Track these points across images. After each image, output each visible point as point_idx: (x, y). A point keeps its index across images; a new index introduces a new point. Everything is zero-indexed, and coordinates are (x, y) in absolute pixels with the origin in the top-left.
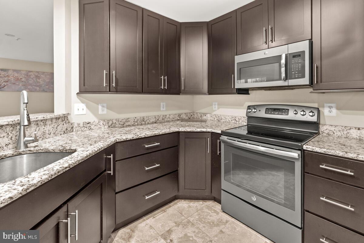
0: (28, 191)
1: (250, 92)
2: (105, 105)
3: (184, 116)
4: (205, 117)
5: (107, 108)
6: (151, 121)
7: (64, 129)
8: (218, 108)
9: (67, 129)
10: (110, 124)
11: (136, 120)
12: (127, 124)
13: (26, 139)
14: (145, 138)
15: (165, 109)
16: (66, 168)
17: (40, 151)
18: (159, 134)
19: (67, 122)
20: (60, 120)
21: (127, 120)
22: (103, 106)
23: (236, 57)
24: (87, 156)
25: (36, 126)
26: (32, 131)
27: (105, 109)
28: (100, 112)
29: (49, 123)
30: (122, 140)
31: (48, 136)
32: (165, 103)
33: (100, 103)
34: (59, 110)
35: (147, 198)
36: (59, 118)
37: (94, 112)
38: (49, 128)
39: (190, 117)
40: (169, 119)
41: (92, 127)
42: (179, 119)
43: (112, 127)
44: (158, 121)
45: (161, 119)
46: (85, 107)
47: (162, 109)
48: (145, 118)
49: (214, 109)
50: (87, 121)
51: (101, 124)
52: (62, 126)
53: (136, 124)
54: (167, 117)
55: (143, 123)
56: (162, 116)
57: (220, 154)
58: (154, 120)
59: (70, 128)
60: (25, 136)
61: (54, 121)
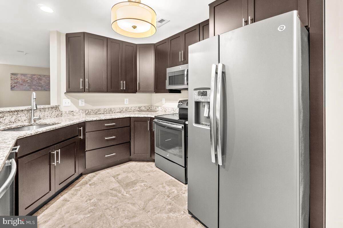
0: (37, 133)
1: (181, 91)
2: (83, 100)
3: (143, 108)
4: (158, 109)
5: (85, 102)
6: (117, 111)
7: (56, 115)
8: (165, 103)
9: (58, 115)
10: (87, 113)
11: (105, 110)
12: (99, 113)
13: (35, 117)
14: (105, 120)
15: (128, 103)
16: (54, 128)
17: (42, 124)
18: (115, 118)
19: (58, 110)
20: (54, 109)
21: (99, 110)
22: (82, 101)
23: (167, 69)
24: (65, 125)
25: (40, 112)
26: (37, 114)
27: (84, 103)
28: (80, 105)
29: (47, 110)
30: (90, 120)
31: (46, 118)
32: (128, 99)
33: (80, 99)
34: (53, 103)
35: (106, 156)
36: (53, 108)
37: (76, 104)
38: (47, 113)
39: (148, 109)
40: (131, 110)
41: (75, 114)
42: (139, 110)
43: (88, 115)
44: (122, 112)
45: (124, 110)
46: (70, 102)
47: (125, 103)
48: (112, 109)
49: (163, 103)
50: (71, 111)
51: (81, 112)
52: (55, 113)
53: (106, 113)
54: (129, 109)
55: (111, 112)
56: (125, 108)
57: (154, 130)
58: (119, 111)
59: (60, 114)
60: (34, 116)
61: (50, 109)
